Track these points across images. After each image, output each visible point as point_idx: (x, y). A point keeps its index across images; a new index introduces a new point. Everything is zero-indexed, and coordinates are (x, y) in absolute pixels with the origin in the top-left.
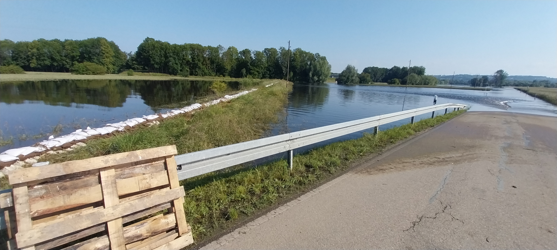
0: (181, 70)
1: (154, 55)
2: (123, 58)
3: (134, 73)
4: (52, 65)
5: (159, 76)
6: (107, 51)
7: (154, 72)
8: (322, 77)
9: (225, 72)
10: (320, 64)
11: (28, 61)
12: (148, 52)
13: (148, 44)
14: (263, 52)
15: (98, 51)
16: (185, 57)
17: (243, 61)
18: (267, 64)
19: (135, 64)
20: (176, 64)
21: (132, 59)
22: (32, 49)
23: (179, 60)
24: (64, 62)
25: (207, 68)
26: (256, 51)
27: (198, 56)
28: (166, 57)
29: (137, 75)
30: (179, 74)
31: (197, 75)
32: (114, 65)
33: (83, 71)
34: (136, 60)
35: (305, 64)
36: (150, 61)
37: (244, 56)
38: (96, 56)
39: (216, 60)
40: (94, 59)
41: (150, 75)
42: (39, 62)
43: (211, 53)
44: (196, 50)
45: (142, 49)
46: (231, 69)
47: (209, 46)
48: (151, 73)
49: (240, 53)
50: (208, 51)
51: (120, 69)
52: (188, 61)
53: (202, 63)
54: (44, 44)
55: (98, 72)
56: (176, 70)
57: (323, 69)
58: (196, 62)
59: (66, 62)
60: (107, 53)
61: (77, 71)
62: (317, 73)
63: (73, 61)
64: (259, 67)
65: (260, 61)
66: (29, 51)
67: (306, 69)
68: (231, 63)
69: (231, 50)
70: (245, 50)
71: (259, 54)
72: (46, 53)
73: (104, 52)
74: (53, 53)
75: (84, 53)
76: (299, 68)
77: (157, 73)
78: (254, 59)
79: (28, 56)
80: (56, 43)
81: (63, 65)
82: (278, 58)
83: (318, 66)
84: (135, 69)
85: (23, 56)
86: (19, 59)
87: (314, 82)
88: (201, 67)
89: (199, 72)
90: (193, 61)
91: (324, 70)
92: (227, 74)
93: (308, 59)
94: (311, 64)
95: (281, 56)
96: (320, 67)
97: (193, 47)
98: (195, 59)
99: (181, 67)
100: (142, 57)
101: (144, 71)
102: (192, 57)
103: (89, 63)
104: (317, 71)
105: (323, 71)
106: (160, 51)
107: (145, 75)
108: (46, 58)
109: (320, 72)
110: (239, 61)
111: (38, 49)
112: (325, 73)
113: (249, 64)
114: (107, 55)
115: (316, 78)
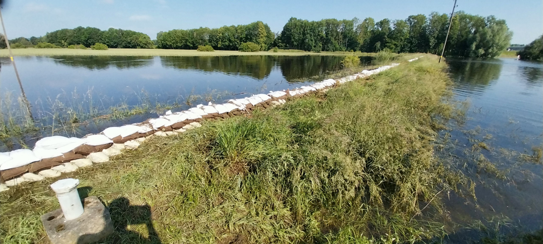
0: (315, 47)
1: (294, 33)
2: (272, 38)
3: (278, 50)
4: (229, 45)
5: (296, 52)
6: (262, 32)
7: (293, 49)
8: (493, 50)
9: (356, 47)
10: (493, 31)
11: (217, 42)
12: (291, 31)
13: (292, 24)
14: (406, 21)
15: (256, 33)
16: (320, 33)
17: (380, 32)
18: (409, 35)
19: (280, 42)
20: (312, 40)
21: (279, 38)
22: (219, 34)
23: (314, 36)
24: (236, 43)
25: (338, 44)
26: (397, 20)
27: (332, 30)
28: (304, 34)
29: (280, 51)
30: (312, 50)
31: (328, 51)
32: (265, 44)
33: (246, 49)
34: (281, 39)
35: (466, 33)
36: (291, 39)
37: (381, 27)
38: (255, 37)
39: (349, 34)
40: (253, 39)
41: (289, 52)
42: (223, 43)
43: (345, 27)
44: (331, 25)
45: (287, 29)
46: (363, 43)
47: (344, 20)
48: (290, 50)
49: (377, 24)
50: (342, 25)
51: (269, 47)
52: (322, 37)
53: (335, 38)
54: (226, 30)
55: (255, 50)
56: (310, 46)
57: (498, 37)
58: (329, 37)
59: (237, 42)
60: (262, 34)
61: (242, 49)
62: (485, 44)
63: (241, 41)
64: (398, 39)
65: (400, 31)
66: (218, 35)
67: (466, 39)
68: (364, 36)
69: (368, 22)
70: (384, 20)
71: (400, 24)
72: (226, 37)
73: (260, 33)
74: (230, 36)
75: (248, 35)
76: (456, 38)
77: (295, 49)
78: (394, 30)
79: (217, 39)
80: (232, 28)
81: (236, 45)
82: (426, 26)
83: (489, 33)
84: (280, 47)
85: (215, 39)
86: (213, 41)
87: (478, 56)
88: (334, 42)
89: (331, 47)
90: (327, 36)
91: (499, 40)
92: (358, 49)
93: (473, 25)
94: (475, 32)
95: (430, 24)
96: (492, 35)
97: (329, 22)
98: (329, 34)
99: (315, 43)
100: (285, 35)
101: (286, 48)
102: (326, 32)
103: (250, 43)
104: (486, 41)
105: (497, 41)
106: (300, 29)
107: (286, 52)
108: (226, 40)
109: (491, 43)
110: (375, 34)
111: (223, 34)
112: (499, 44)
113: (386, 36)
114: (262, 35)
115: (482, 51)
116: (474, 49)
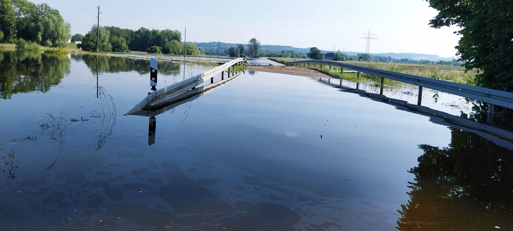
57: (60, 29)
62: (50, 35)
96: (54, 26)
104: (50, 31)
105: (60, 32)
109: (56, 34)
112: (63, 35)
115: (49, 42)
116: (41, 40)
